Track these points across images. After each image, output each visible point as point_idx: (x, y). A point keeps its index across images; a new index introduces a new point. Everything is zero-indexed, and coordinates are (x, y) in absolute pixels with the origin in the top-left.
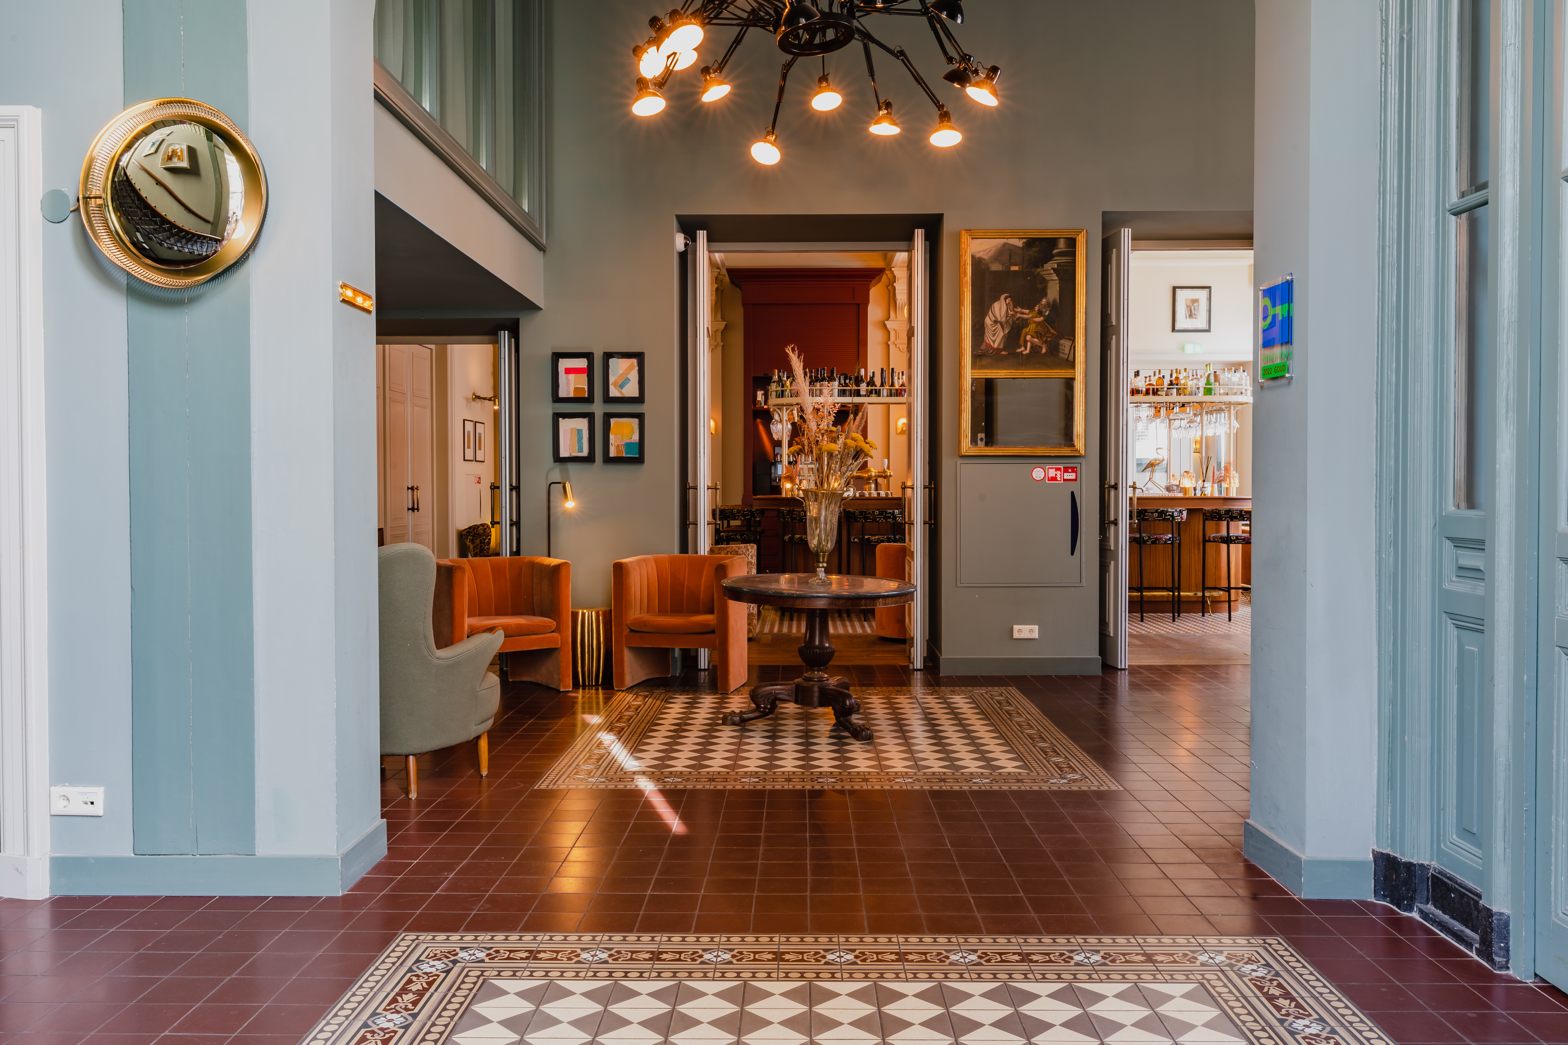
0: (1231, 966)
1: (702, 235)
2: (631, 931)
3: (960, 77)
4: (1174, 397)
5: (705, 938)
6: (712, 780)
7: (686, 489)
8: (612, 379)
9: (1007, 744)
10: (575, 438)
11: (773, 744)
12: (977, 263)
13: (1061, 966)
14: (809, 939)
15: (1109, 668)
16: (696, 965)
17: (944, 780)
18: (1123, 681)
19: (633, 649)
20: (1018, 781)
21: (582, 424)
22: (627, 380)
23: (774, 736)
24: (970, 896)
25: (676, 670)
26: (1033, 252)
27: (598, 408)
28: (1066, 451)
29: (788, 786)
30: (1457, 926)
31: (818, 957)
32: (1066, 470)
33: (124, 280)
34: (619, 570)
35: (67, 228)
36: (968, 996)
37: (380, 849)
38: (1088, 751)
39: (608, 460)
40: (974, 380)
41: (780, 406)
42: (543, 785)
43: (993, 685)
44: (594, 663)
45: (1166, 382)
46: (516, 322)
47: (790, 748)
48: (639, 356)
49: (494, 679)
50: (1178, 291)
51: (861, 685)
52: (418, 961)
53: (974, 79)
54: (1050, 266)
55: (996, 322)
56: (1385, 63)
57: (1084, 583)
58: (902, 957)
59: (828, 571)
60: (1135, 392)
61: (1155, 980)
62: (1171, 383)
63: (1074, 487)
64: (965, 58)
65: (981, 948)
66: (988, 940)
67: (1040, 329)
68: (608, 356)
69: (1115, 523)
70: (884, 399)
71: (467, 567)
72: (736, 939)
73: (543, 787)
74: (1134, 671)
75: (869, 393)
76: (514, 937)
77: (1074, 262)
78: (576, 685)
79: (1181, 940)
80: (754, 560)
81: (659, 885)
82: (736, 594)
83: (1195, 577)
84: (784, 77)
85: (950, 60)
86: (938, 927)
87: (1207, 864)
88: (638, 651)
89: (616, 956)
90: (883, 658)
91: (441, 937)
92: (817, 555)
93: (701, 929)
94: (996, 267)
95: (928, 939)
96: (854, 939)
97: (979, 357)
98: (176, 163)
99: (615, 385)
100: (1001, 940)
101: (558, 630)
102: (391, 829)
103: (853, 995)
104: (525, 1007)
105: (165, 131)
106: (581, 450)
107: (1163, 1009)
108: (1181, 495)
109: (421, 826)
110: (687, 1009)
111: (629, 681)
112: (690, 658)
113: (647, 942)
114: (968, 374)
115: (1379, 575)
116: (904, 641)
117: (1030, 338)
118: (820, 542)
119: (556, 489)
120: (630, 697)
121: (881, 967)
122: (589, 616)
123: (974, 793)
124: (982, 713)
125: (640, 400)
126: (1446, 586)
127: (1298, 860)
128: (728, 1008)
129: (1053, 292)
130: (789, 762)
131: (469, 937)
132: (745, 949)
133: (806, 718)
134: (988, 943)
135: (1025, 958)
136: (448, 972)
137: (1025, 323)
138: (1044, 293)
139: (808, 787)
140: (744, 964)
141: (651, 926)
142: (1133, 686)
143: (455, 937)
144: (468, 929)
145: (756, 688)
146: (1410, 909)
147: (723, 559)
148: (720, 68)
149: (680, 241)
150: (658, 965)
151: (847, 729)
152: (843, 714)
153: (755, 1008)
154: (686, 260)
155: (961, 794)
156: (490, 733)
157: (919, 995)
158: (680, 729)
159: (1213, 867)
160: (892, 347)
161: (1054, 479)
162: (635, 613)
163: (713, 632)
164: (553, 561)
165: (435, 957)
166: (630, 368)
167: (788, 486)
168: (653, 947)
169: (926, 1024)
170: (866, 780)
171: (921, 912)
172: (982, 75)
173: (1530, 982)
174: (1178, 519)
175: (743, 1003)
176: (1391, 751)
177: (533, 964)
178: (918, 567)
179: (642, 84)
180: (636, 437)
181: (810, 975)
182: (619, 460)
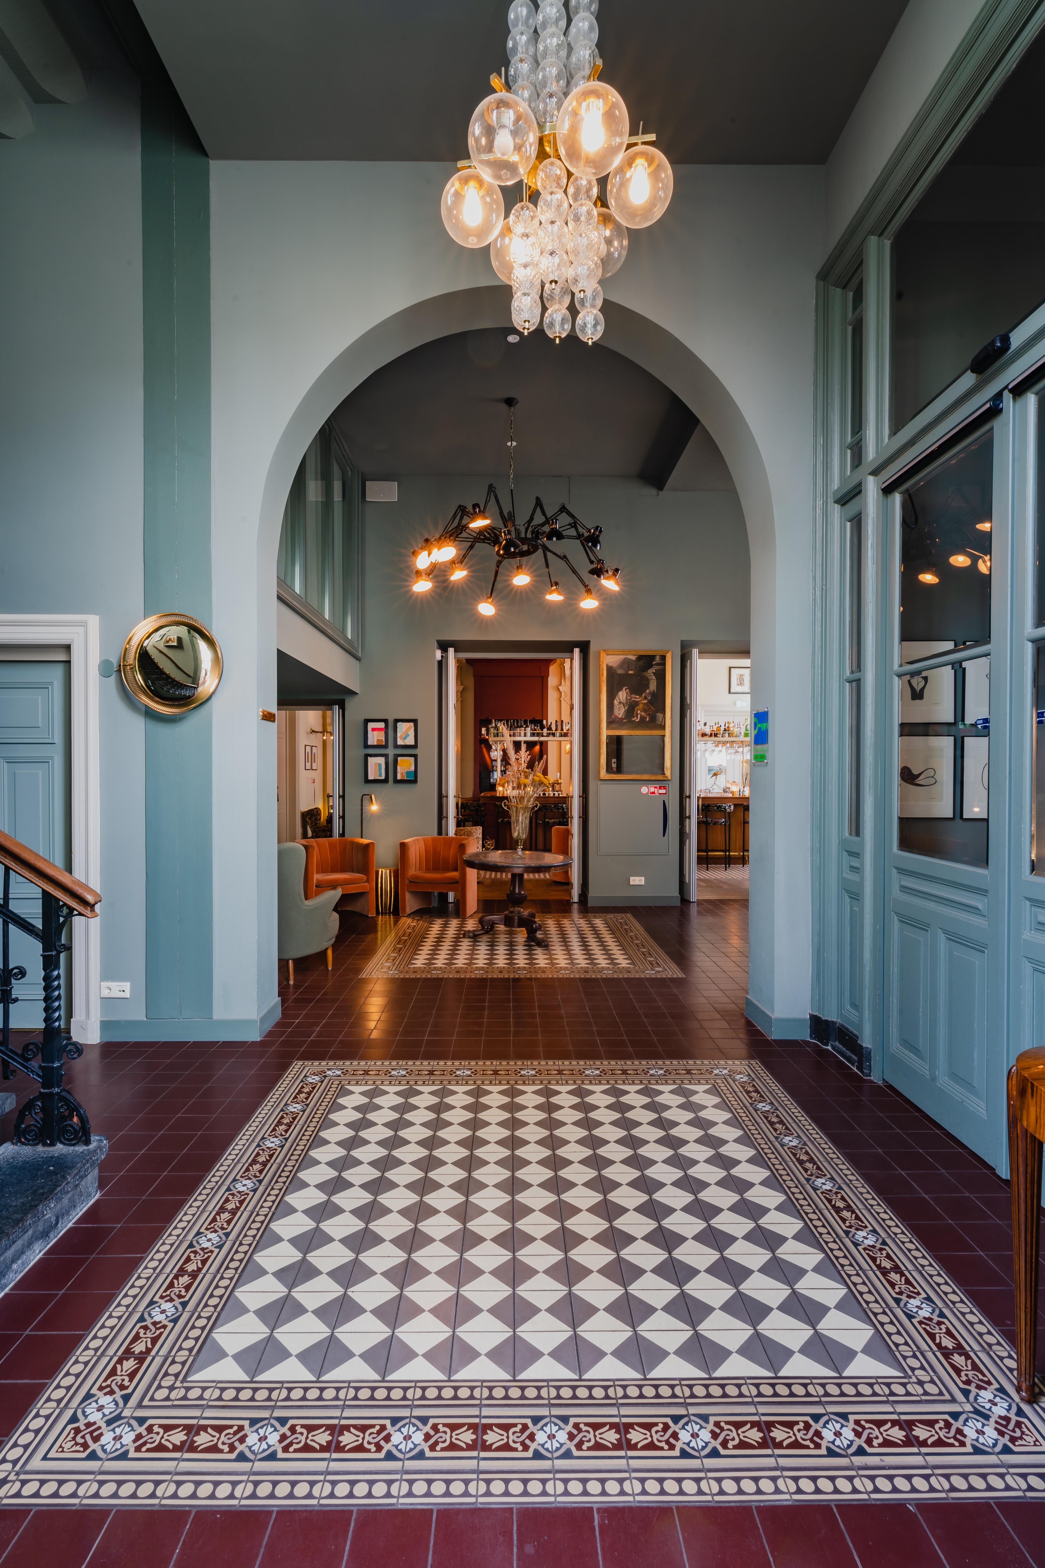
0: (730, 1076)
1: (451, 650)
2: (417, 1059)
3: (598, 572)
4: (726, 738)
5: (457, 1063)
6: (458, 972)
7: (441, 797)
8: (399, 735)
9: (623, 949)
10: (378, 768)
11: (492, 950)
12: (610, 669)
13: (643, 1076)
14: (512, 1063)
15: (685, 901)
16: (452, 1077)
17: (587, 972)
18: (694, 910)
19: (411, 892)
20: (628, 972)
21: (381, 760)
22: (407, 735)
23: (492, 945)
24: (598, 1039)
25: (435, 903)
26: (641, 663)
27: (391, 751)
28: (660, 777)
29: (500, 976)
30: (849, 1053)
31: (516, 1072)
32: (660, 788)
33: (144, 709)
34: (403, 846)
35: (113, 679)
36: (594, 1092)
37: (278, 1014)
38: (669, 954)
39: (396, 781)
40: (609, 737)
41: (496, 742)
42: (363, 975)
43: (618, 913)
44: (389, 900)
45: (722, 728)
46: (343, 701)
47: (501, 951)
48: (415, 721)
49: (336, 916)
50: (732, 670)
51: (543, 912)
52: (305, 1076)
53: (606, 575)
54: (651, 671)
55: (620, 703)
56: (814, 600)
57: (670, 853)
58: (560, 1072)
59: (523, 849)
60: (704, 735)
61: (690, 1083)
62: (725, 730)
63: (665, 798)
64: (600, 561)
65: (602, 1068)
66: (605, 1062)
67: (646, 707)
68: (397, 721)
69: (689, 817)
70: (557, 738)
71: (315, 845)
72: (473, 1063)
73: (364, 976)
74: (700, 903)
75: (549, 735)
76: (355, 1063)
77: (664, 669)
78: (378, 913)
79: (706, 1062)
80: (481, 836)
81: (432, 1033)
82: (472, 864)
83: (739, 844)
84: (498, 566)
85: (592, 562)
86: (580, 1056)
87: (726, 1021)
88: (414, 893)
89: (410, 1073)
90: (555, 895)
91: (316, 1063)
92: (517, 841)
93: (455, 1058)
94: (620, 671)
95: (574, 1063)
96: (535, 1063)
97: (611, 723)
98: (171, 644)
99: (401, 737)
100: (613, 1062)
101: (368, 881)
102: (283, 1002)
103: (534, 1092)
104: (365, 1100)
105: (167, 629)
106: (381, 775)
107: (693, 1099)
108: (730, 795)
109: (297, 1000)
110: (449, 1100)
111: (409, 910)
112: (443, 897)
113: (426, 1065)
114: (605, 733)
115: (812, 868)
116: (568, 884)
117: (640, 713)
118: (519, 834)
119: (366, 799)
120: (409, 920)
121: (549, 1077)
122: (385, 873)
123: (603, 979)
124: (610, 930)
125: (415, 746)
126: (844, 875)
127: (770, 1018)
128: (470, 1100)
129: (653, 686)
130: (501, 961)
131: (331, 1063)
132: (478, 1068)
133: (511, 933)
134: (606, 1064)
135: (624, 1072)
136: (322, 1082)
137: (637, 703)
138: (647, 686)
139: (512, 976)
140: (478, 1077)
141: (428, 1056)
142: (699, 913)
143: (324, 1063)
144: (331, 1059)
145: (483, 917)
146: (827, 1045)
147: (463, 839)
148: (461, 562)
149: (438, 654)
150: (433, 1077)
151: (533, 941)
152: (531, 933)
153: (484, 1100)
154: (441, 665)
155: (596, 980)
156: (333, 946)
157: (569, 1092)
158: (439, 940)
159: (728, 1022)
160: (563, 702)
161: (653, 793)
162: (413, 871)
163: (457, 882)
164: (365, 841)
165: (314, 1074)
166: (409, 728)
167: (501, 789)
168: (430, 1068)
169: (572, 1107)
170: (544, 972)
171: (571, 1048)
172: (610, 573)
173: (880, 1083)
174: (728, 810)
175: (477, 1097)
176: (818, 961)
177: (367, 1077)
178: (575, 842)
179: (418, 573)
180: (413, 768)
181: (512, 1082)
182: (402, 781)
